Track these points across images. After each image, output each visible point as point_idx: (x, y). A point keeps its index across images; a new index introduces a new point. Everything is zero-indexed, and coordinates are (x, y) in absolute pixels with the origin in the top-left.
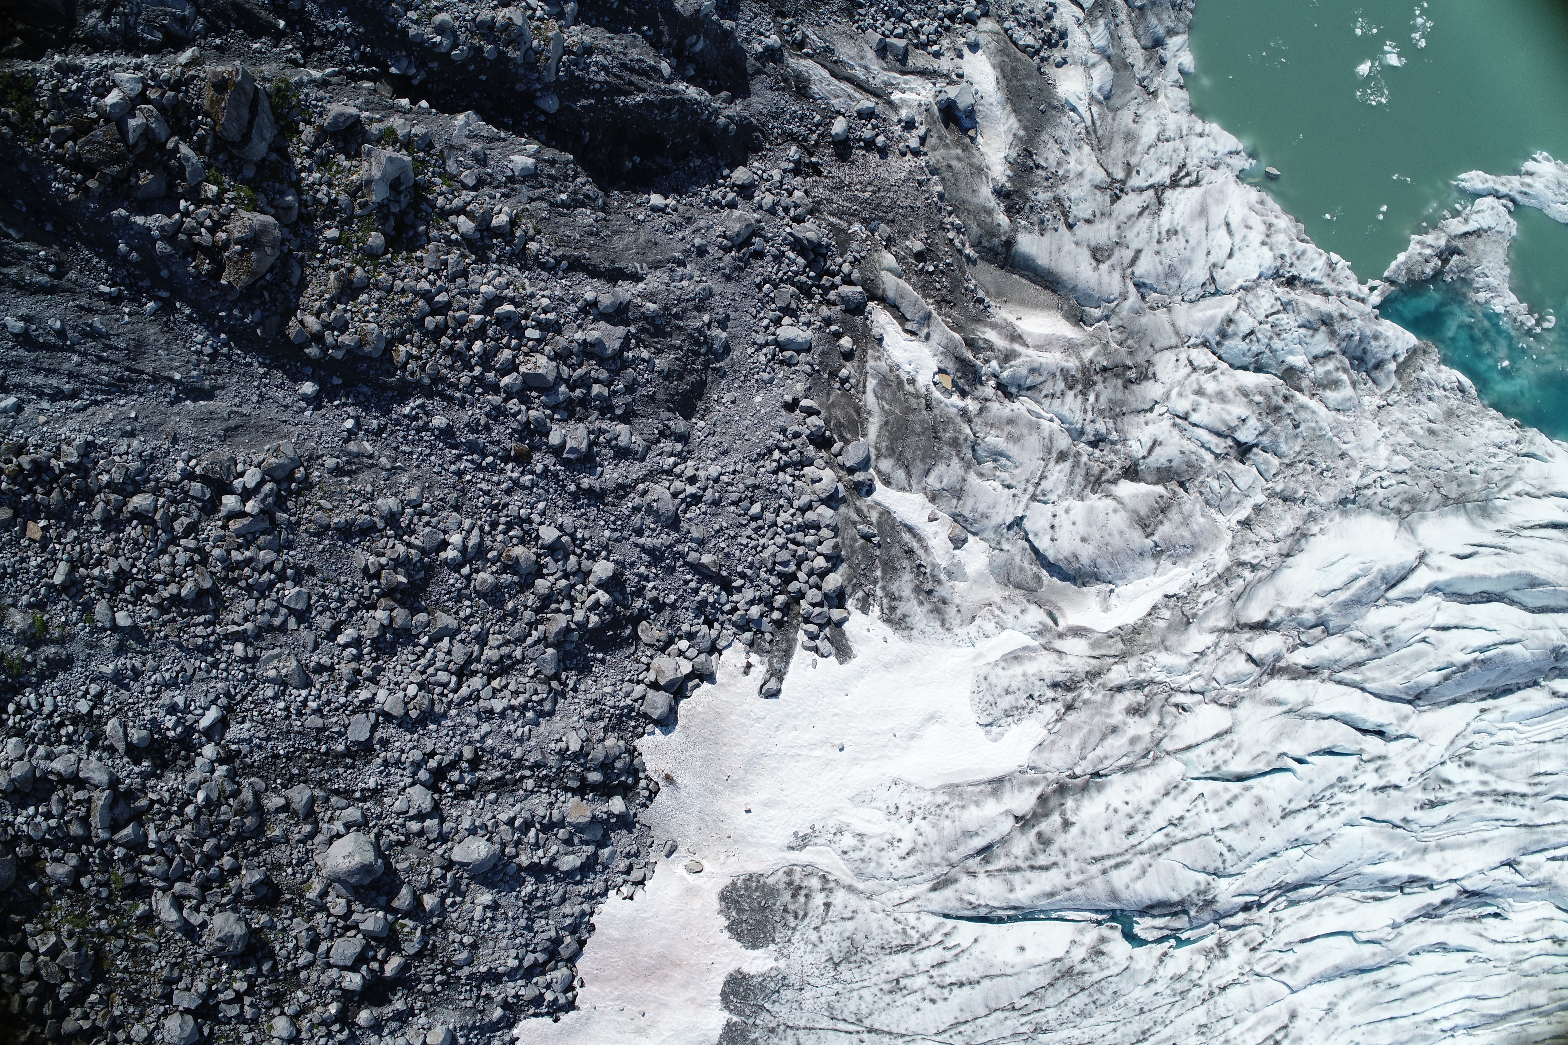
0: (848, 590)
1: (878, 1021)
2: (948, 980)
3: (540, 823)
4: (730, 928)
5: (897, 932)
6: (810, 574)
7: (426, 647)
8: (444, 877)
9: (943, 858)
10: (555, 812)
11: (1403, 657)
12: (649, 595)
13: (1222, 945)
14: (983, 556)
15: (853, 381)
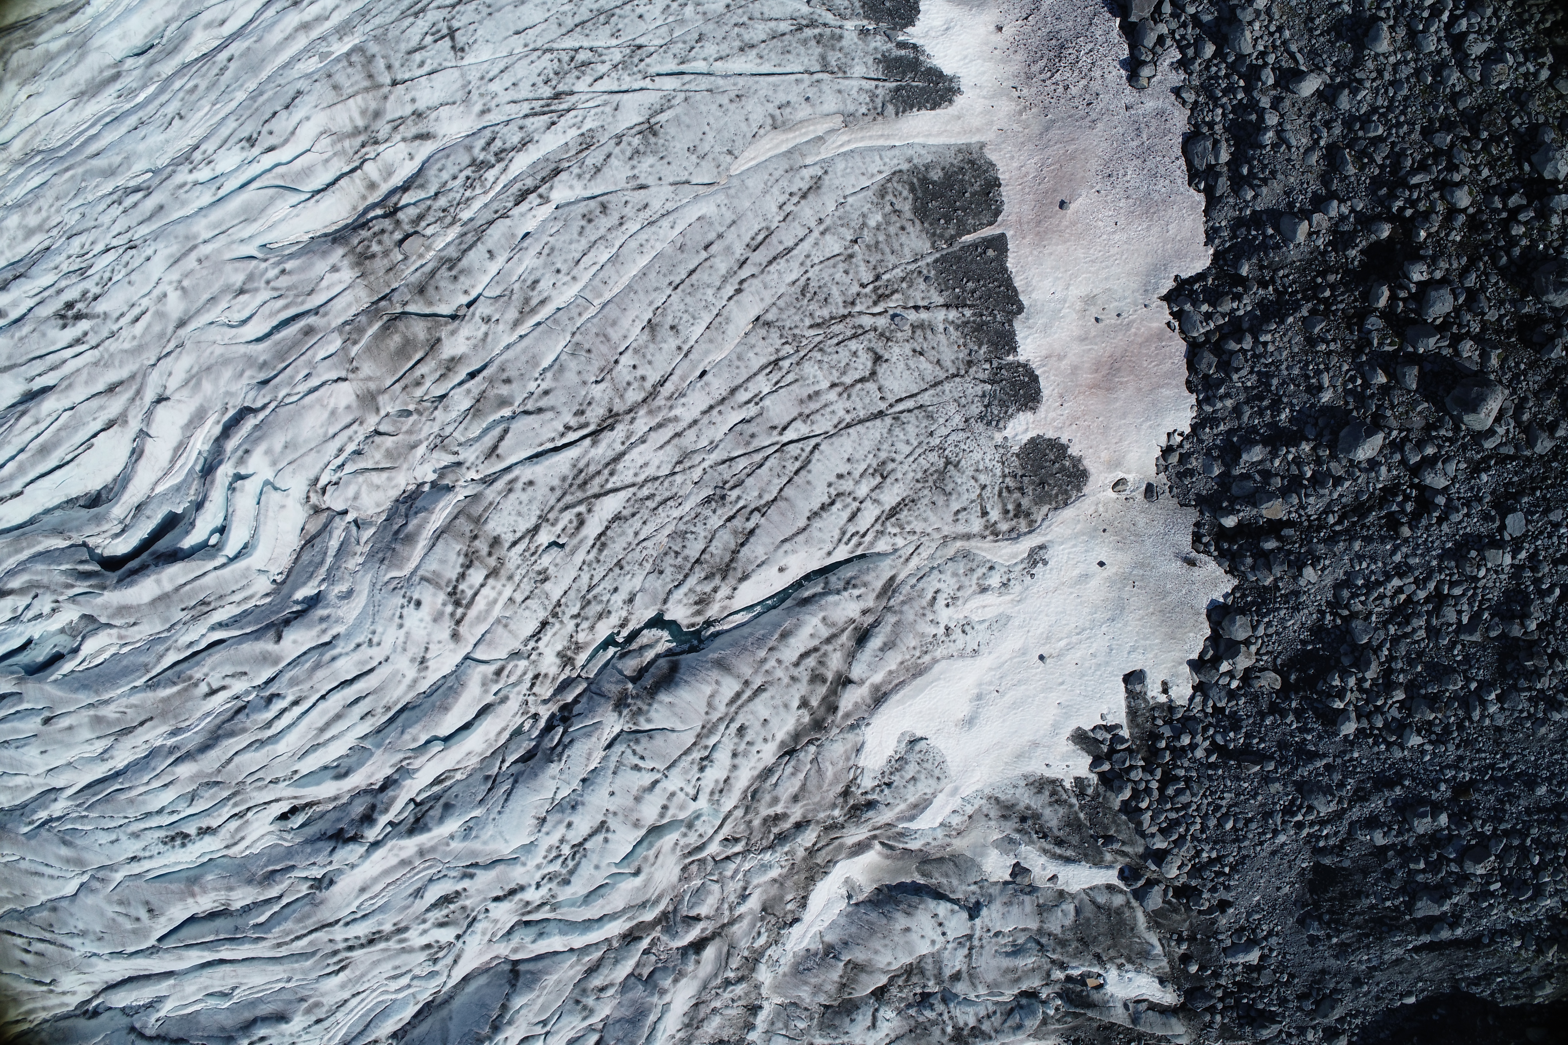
0: (1101, 789)
1: (878, 428)
2: (838, 505)
3: (1306, 487)
4: (1063, 448)
5: (909, 523)
6: (1148, 791)
7: (1481, 611)
8: (1378, 407)
9: (901, 612)
10: (1296, 501)
11: (556, 1001)
12: (1291, 718)
13: (566, 660)
14: (989, 870)
15: (1173, 943)
